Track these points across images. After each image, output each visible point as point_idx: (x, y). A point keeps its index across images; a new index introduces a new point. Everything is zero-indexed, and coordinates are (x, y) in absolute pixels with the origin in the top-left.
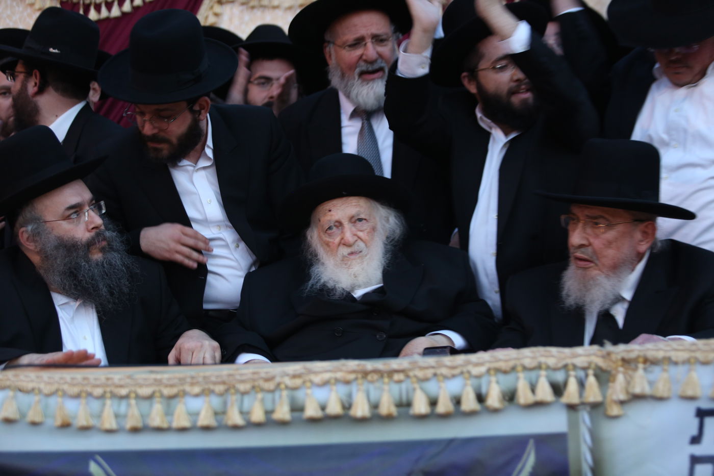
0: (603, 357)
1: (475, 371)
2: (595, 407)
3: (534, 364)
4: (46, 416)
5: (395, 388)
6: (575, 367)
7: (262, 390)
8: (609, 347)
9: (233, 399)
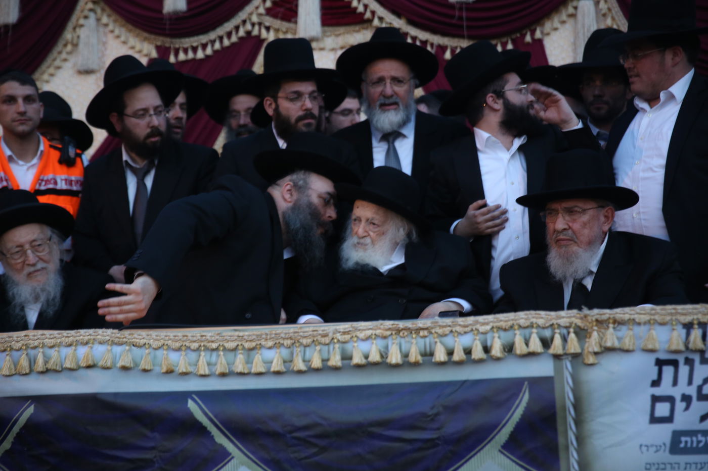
0: (581, 318)
1: (482, 329)
2: (576, 356)
3: (528, 323)
4: (154, 365)
5: (421, 342)
6: (559, 326)
7: (320, 343)
8: (586, 311)
9: (298, 350)
